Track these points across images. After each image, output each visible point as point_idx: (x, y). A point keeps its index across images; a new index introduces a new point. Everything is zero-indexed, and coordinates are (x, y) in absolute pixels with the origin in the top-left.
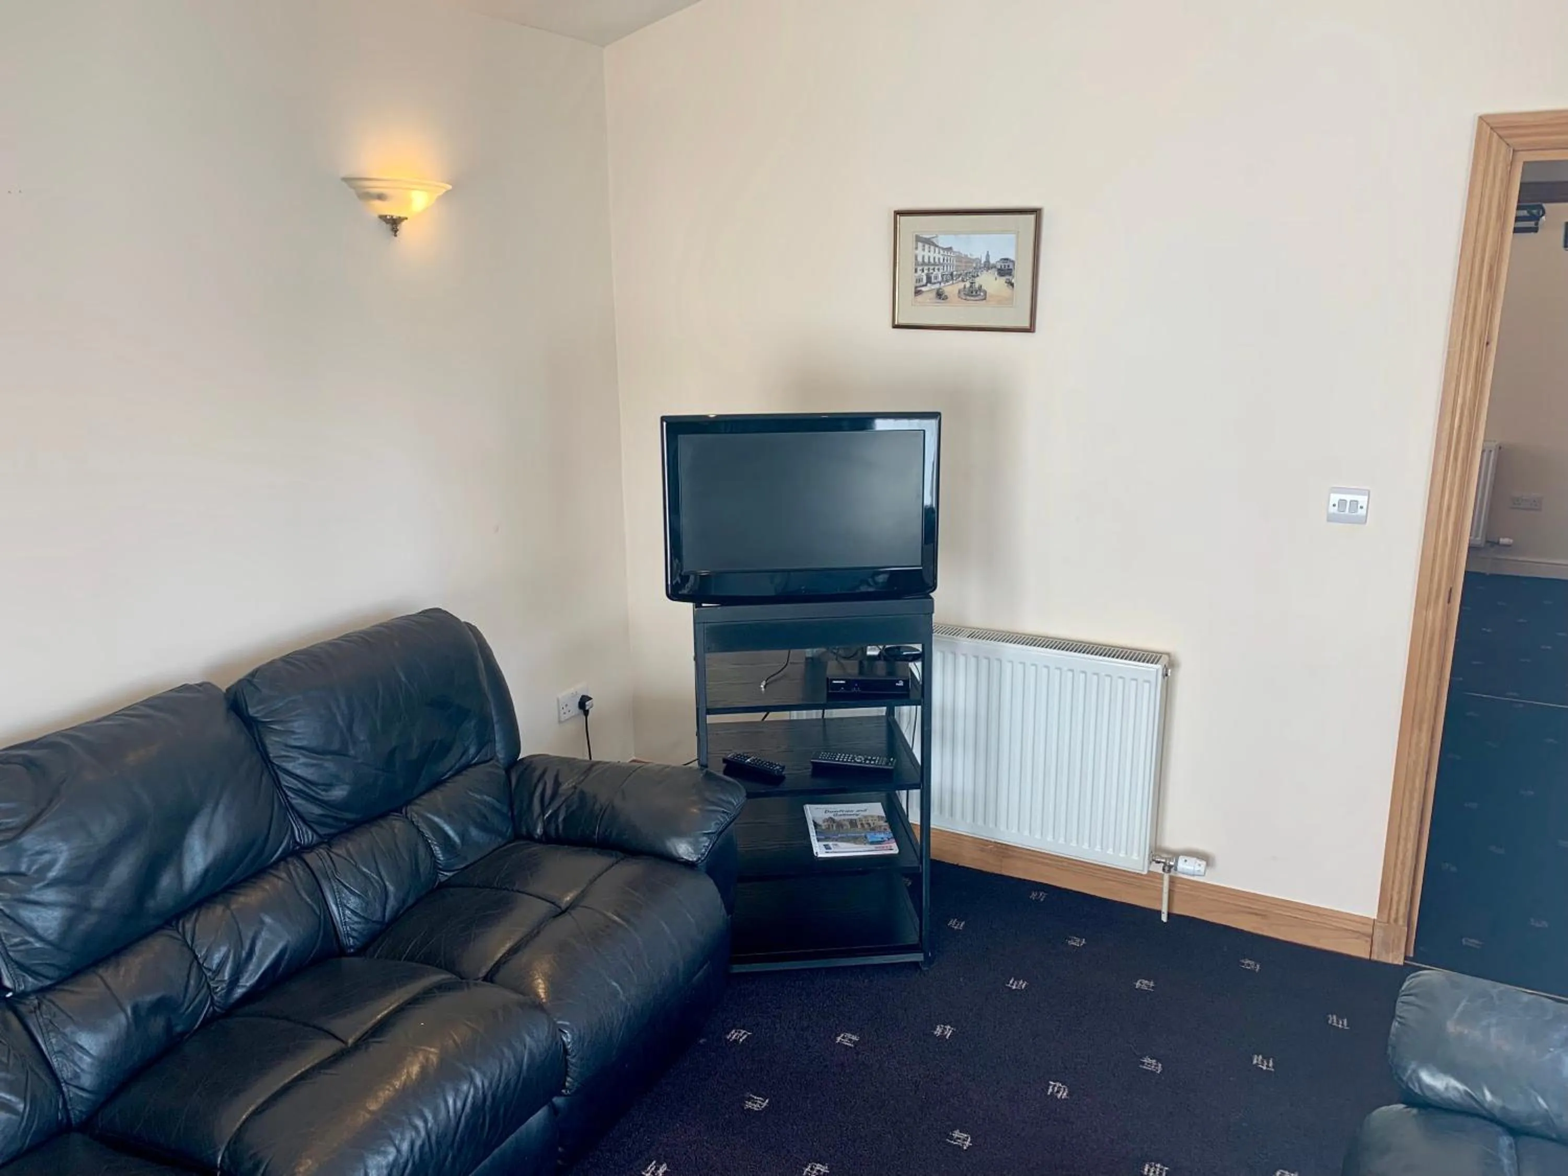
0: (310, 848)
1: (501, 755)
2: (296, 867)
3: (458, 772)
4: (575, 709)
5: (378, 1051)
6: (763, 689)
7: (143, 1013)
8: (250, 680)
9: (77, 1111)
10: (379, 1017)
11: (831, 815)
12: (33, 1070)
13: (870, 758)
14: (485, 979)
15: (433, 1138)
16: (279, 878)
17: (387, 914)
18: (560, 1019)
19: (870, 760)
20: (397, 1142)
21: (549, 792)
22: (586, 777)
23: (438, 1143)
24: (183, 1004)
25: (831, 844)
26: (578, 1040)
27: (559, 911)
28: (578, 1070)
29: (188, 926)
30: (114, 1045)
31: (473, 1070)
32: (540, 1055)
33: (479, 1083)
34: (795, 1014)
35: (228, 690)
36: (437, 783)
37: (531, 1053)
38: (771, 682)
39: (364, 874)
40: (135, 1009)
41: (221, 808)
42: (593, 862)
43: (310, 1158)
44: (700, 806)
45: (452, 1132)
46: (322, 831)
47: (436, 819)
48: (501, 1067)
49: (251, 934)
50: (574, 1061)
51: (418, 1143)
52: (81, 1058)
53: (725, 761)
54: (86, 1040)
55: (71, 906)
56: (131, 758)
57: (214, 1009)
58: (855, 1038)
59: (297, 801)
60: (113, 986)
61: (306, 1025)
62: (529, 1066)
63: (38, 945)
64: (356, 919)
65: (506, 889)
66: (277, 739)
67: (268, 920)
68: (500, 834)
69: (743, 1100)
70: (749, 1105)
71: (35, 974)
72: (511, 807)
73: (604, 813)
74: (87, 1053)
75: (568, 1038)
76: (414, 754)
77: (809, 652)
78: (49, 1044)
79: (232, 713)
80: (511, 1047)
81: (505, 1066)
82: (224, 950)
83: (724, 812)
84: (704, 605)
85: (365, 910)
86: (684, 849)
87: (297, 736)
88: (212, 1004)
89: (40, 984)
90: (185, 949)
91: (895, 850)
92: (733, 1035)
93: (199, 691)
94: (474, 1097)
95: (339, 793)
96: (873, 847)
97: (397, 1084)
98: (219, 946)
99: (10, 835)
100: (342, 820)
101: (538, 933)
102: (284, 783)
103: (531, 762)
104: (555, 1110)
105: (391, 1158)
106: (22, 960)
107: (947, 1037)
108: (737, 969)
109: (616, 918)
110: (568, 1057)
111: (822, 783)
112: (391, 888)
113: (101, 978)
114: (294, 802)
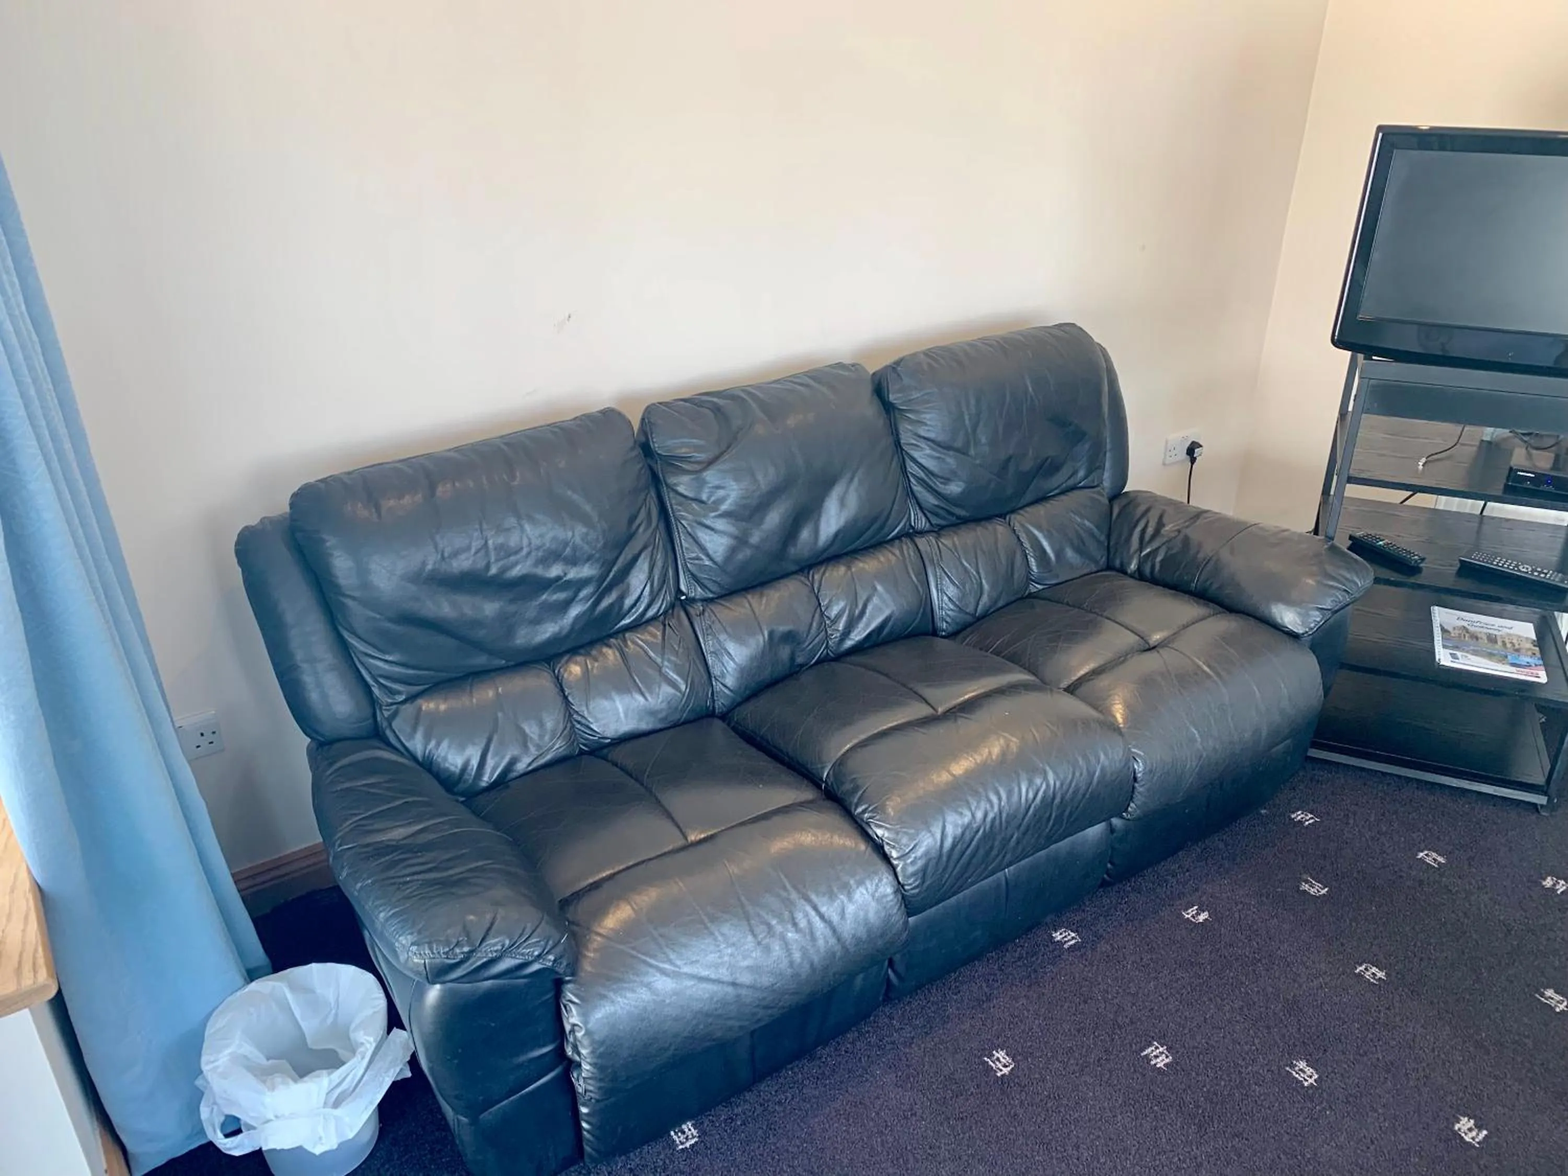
0: (921, 533)
1: (1107, 484)
2: (907, 547)
3: (1063, 493)
4: (1183, 455)
5: (967, 726)
6: (1421, 467)
7: (776, 640)
8: (894, 367)
9: (721, 703)
10: (967, 697)
11: (1465, 624)
12: (694, 662)
13: (1539, 569)
14: (1066, 690)
15: (1004, 815)
16: (894, 554)
17: (980, 607)
18: (1135, 747)
19: (1540, 573)
20: (973, 808)
21: (1150, 531)
22: (1192, 523)
23: (1008, 822)
24: (805, 641)
25: (1459, 654)
26: (1150, 772)
27: (1147, 646)
28: (1143, 799)
29: (817, 577)
30: (752, 659)
31: (1048, 768)
32: (1112, 775)
33: (1052, 782)
34: (1373, 815)
35: (874, 374)
36: (1043, 499)
37: (1103, 770)
38: (1430, 461)
39: (965, 569)
40: (771, 634)
41: (856, 480)
42: (1188, 610)
43: (899, 796)
44: (1319, 578)
45: (1020, 816)
46: (935, 520)
47: (1036, 532)
48: (1074, 774)
49: (864, 598)
50: (1141, 789)
51: (991, 816)
52: (728, 662)
53: (1351, 538)
54: (731, 647)
55: (736, 538)
56: (791, 422)
57: (828, 654)
58: (1441, 859)
59: (917, 488)
60: (757, 611)
61: (904, 685)
62: (1099, 782)
63: (707, 563)
64: (952, 607)
65: (1095, 613)
66: (909, 427)
67: (879, 588)
68: (1096, 562)
69: (1300, 880)
70: (1305, 887)
71: (703, 586)
72: (1109, 537)
73: (1207, 563)
74: (733, 660)
75: (1139, 767)
76: (1028, 465)
77: (1489, 433)
78: (708, 645)
79: (875, 397)
80: (1085, 757)
81: (1077, 774)
82: (842, 604)
83: (1345, 591)
84: (1374, 358)
85: (960, 600)
86: (1289, 617)
87: (927, 428)
88: (827, 647)
89: (706, 595)
90: (813, 595)
91: (1543, 678)
92: (1298, 816)
93: (850, 370)
94: (1045, 792)
95: (955, 488)
96: (1514, 669)
97: (979, 759)
98: (838, 600)
99: (697, 467)
100: (952, 514)
101: (1123, 662)
102: (909, 469)
103: (1137, 497)
104: (1112, 830)
105: (966, 820)
106: (695, 572)
107: (1559, 892)
108: (1314, 753)
109: (1206, 668)
110: (1136, 785)
111: (1467, 585)
112: (986, 587)
113: (749, 602)
114: (915, 488)
